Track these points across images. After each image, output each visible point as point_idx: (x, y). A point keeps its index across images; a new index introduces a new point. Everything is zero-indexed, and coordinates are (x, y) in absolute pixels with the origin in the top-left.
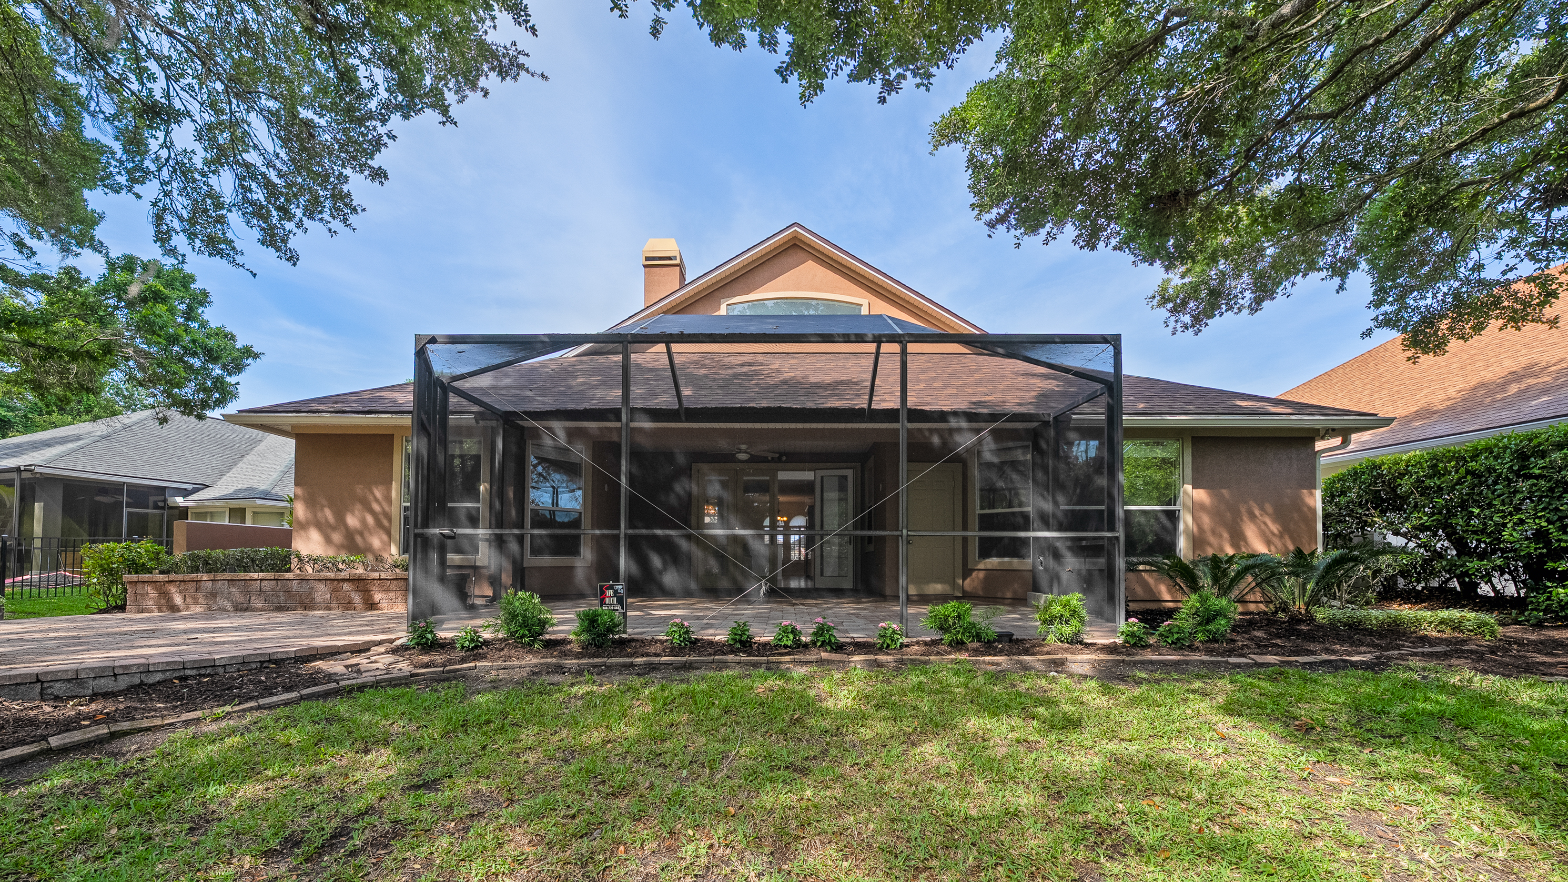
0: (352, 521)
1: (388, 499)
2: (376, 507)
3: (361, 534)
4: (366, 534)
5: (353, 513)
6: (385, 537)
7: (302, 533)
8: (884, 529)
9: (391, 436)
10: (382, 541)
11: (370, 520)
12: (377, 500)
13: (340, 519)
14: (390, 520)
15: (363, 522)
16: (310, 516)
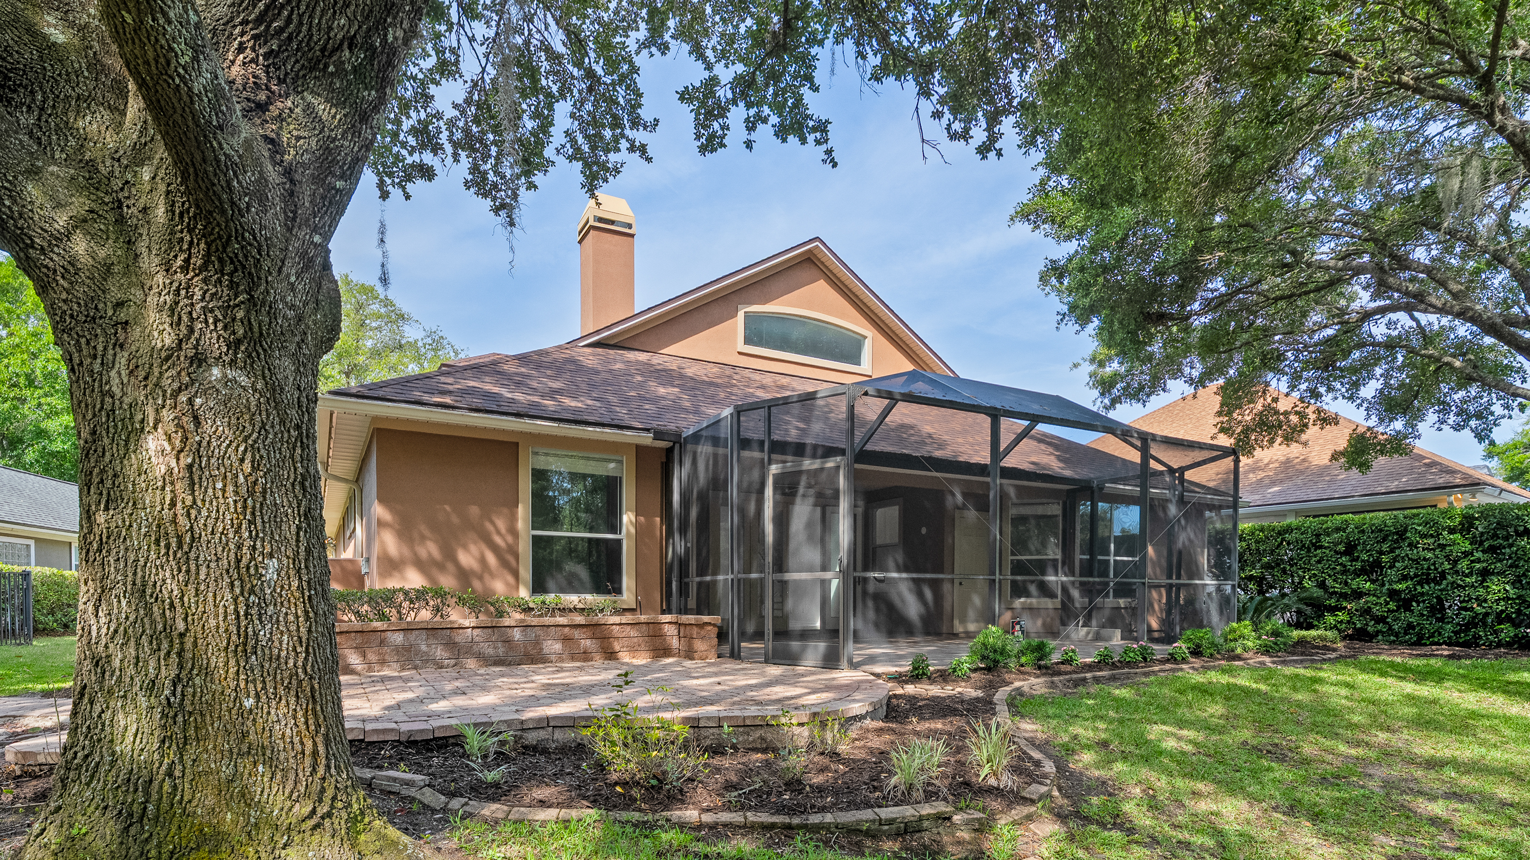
0: (466, 559)
1: (514, 532)
2: (498, 540)
3: (481, 578)
4: (487, 577)
5: (465, 547)
6: (511, 579)
7: (396, 574)
8: (942, 572)
9: (517, 444)
10: (507, 584)
11: (491, 559)
12: (498, 532)
13: (450, 555)
14: (517, 557)
15: (483, 561)
16: (406, 552)
